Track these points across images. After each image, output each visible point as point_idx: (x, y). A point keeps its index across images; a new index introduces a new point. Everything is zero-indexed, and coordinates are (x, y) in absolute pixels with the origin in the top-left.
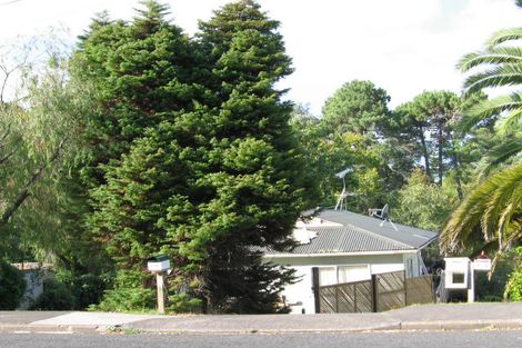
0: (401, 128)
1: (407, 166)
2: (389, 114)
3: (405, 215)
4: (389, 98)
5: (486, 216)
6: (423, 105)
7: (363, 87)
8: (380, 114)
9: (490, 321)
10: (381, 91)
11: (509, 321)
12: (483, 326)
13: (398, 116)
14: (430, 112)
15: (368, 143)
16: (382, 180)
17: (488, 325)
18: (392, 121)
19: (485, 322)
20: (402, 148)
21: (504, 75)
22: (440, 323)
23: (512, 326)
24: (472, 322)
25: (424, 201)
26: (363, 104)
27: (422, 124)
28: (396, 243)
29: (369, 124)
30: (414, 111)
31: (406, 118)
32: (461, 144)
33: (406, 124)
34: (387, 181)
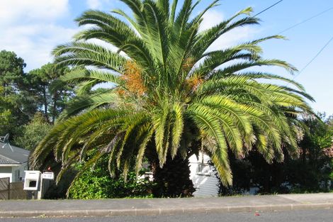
0: (31, 85)
1: (33, 110)
2: (24, 75)
3: (26, 142)
4: (25, 65)
5: (57, 146)
6: (47, 72)
7: (9, 56)
8: (18, 74)
9: (44, 212)
10: (20, 60)
11: (55, 212)
12: (38, 214)
13: (29, 77)
14: (51, 77)
15: (8, 92)
16: (15, 118)
17: (41, 214)
18: (25, 80)
19: (40, 212)
20: (30, 98)
21: (80, 59)
22: (11, 212)
23: (56, 215)
24: (32, 212)
25: (39, 133)
26: (7, 66)
27: (45, 84)
28: (8, 159)
29: (9, 80)
30: (41, 75)
31: (35, 79)
32: (68, 99)
33: (34, 83)
34: (18, 119)
